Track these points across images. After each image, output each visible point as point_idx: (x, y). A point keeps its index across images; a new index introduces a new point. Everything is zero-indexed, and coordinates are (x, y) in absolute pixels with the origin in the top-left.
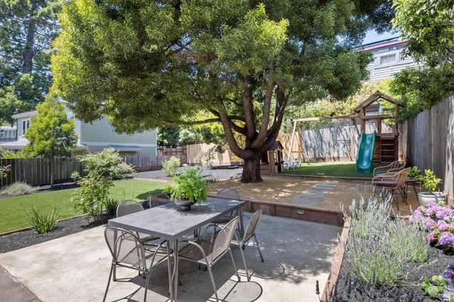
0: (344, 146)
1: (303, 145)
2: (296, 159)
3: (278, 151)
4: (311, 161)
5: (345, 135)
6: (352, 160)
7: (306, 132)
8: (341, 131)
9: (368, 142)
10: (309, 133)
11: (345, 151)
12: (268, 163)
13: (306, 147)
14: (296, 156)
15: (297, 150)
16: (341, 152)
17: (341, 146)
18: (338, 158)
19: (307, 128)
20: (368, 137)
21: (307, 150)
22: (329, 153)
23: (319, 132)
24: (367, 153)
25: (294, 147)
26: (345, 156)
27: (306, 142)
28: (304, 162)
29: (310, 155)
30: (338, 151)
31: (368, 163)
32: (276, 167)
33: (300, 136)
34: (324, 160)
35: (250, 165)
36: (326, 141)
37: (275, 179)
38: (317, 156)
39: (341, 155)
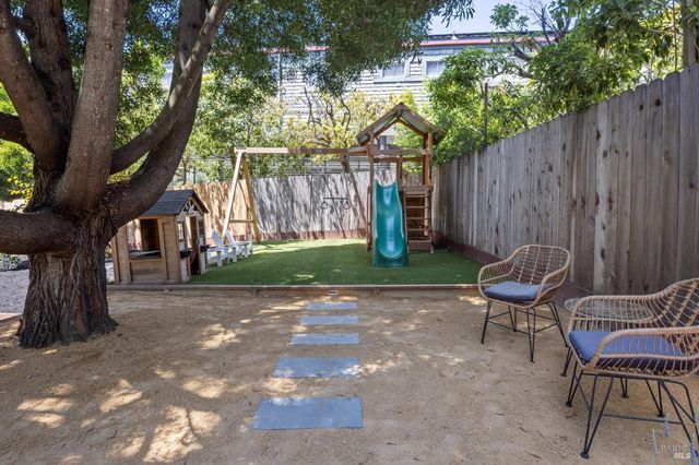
0: (332, 212)
1: (257, 208)
2: (242, 238)
3: (193, 220)
4: (270, 241)
5: (334, 191)
6: (345, 237)
7: (262, 182)
8: (326, 182)
9: (387, 201)
10: (268, 184)
11: (334, 220)
12: (159, 254)
13: (262, 211)
14: (241, 229)
15: (244, 218)
16: (326, 222)
17: (327, 211)
18: (322, 233)
19: (264, 173)
20: (385, 191)
21: (264, 218)
22: (307, 226)
23: (287, 182)
24: (390, 222)
25: (236, 212)
26: (334, 228)
27: (261, 202)
28: (258, 242)
29: (270, 229)
30: (322, 221)
31: (396, 245)
32: (184, 264)
33: (250, 189)
34: (295, 237)
35: (54, 271)
36: (300, 200)
37: (178, 302)
38: (283, 230)
39: (327, 228)
